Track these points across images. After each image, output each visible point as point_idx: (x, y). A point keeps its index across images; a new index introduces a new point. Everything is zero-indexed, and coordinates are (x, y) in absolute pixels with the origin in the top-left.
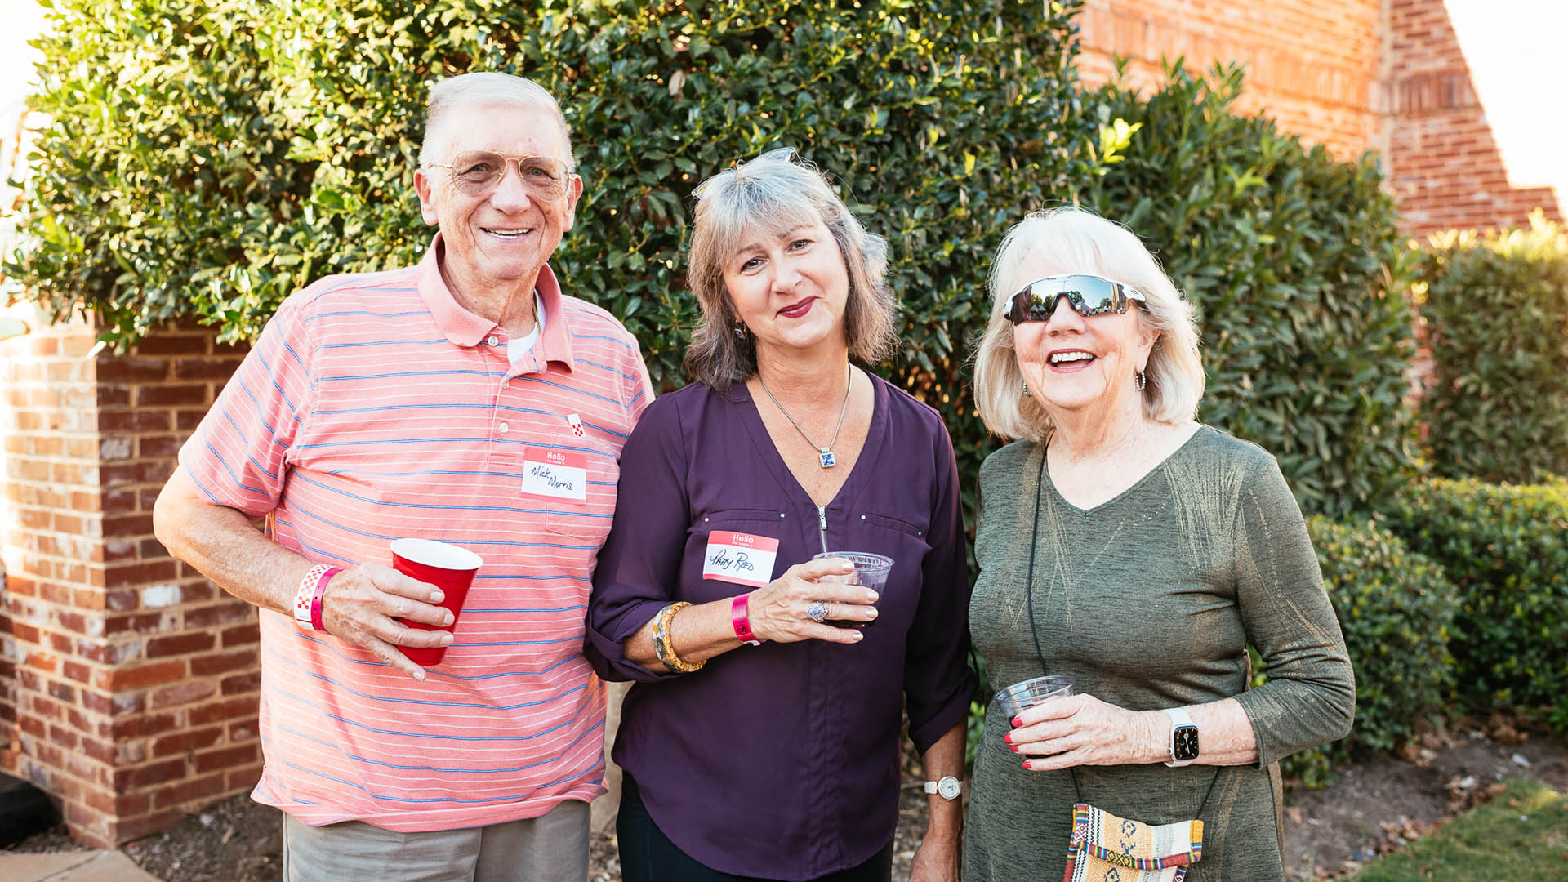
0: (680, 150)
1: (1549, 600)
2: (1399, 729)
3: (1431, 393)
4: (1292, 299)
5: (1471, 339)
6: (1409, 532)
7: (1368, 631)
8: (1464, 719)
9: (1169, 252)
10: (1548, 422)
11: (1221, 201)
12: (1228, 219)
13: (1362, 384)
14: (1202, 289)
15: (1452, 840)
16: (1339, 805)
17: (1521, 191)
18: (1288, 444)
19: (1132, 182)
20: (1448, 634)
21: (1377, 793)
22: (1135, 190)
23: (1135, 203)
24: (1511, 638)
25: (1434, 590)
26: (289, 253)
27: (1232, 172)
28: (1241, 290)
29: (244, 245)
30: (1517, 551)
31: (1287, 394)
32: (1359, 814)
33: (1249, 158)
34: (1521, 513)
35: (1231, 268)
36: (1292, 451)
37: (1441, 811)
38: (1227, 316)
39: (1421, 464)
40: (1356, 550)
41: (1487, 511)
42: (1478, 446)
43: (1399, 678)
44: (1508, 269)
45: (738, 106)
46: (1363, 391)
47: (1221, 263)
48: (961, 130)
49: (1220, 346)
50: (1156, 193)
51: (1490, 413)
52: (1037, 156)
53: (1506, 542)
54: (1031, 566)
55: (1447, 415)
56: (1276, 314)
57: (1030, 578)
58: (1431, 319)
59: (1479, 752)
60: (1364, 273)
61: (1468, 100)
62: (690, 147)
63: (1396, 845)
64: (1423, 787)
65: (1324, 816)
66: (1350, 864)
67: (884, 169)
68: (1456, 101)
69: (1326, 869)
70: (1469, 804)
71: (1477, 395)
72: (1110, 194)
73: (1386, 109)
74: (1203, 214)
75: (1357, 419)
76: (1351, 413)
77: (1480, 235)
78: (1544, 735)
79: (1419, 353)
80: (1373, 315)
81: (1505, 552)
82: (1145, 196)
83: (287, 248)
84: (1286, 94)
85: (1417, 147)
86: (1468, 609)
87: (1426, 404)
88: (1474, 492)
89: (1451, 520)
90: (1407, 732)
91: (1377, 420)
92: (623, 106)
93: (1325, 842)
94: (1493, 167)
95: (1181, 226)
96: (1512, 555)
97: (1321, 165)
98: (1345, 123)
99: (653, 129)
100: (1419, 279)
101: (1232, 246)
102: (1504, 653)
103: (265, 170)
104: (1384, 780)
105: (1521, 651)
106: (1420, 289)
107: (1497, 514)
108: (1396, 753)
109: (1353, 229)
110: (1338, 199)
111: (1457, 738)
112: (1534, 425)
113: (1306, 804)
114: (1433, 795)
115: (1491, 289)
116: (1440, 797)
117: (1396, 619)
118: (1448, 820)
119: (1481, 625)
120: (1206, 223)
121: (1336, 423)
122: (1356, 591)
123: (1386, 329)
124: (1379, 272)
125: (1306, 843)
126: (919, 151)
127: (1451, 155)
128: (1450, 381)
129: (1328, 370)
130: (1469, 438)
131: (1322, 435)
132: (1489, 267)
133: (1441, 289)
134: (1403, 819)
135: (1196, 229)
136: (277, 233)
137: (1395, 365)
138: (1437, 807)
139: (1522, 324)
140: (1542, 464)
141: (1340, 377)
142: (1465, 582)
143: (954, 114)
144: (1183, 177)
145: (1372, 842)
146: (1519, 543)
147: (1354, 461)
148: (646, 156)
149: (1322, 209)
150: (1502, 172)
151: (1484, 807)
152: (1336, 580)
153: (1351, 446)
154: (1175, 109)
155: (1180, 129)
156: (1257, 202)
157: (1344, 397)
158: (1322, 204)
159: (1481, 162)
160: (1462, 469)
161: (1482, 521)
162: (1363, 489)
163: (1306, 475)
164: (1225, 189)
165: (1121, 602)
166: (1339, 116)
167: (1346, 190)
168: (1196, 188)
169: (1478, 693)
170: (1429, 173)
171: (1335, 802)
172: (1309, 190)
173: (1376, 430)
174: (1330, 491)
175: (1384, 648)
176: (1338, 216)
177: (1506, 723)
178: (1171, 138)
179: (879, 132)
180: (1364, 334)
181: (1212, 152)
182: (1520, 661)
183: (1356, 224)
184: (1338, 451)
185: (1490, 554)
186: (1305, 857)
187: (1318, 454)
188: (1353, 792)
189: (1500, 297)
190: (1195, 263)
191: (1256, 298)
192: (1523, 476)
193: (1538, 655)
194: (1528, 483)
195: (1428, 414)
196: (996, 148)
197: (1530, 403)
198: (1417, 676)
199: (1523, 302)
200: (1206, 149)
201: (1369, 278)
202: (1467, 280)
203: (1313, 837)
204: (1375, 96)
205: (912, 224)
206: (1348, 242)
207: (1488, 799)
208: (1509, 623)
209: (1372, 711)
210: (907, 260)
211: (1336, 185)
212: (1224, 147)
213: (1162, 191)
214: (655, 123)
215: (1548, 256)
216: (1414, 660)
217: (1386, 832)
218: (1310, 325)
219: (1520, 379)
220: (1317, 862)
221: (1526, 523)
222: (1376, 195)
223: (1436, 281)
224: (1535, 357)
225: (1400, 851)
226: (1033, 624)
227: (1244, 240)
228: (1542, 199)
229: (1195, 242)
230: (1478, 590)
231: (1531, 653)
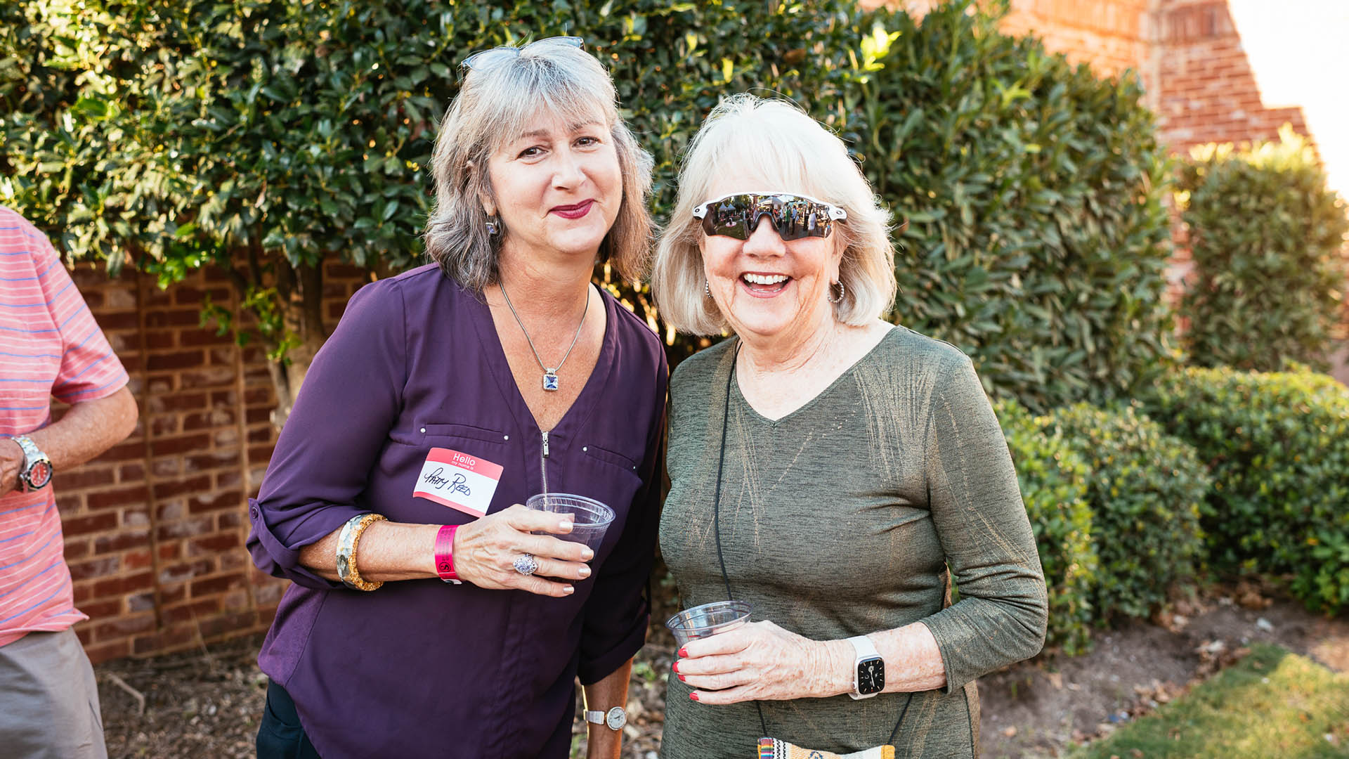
0: (434, 55)
1: (1291, 478)
2: (1153, 598)
3: (1191, 290)
4: (1058, 204)
5: (1226, 242)
6: (1166, 417)
7: (1125, 509)
8: (1216, 587)
9: (941, 160)
10: (1295, 315)
11: (989, 112)
12: (997, 129)
13: (1123, 282)
14: (972, 195)
15: (1199, 702)
16: (1098, 670)
17: (1274, 111)
18: (1056, 337)
19: (906, 95)
20: (1200, 510)
21: (1133, 658)
22: (908, 102)
23: (909, 113)
24: (1257, 513)
25: (1186, 471)
26: (51, 160)
27: (1000, 85)
28: (1008, 196)
29: (9, 153)
30: (1263, 434)
31: (1054, 292)
32: (1115, 678)
33: (1016, 73)
34: (1267, 399)
35: (999, 174)
36: (1060, 344)
37: (1190, 674)
38: (995, 220)
39: (1178, 355)
40: (1116, 435)
41: (1235, 397)
42: (1233, 339)
43: (1153, 552)
44: (1259, 179)
45: (491, 11)
46: (1124, 289)
47: (989, 170)
48: (724, 39)
49: (990, 247)
50: (928, 105)
51: (1243, 308)
52: (800, 65)
53: (1253, 426)
54: (719, 482)
55: (1205, 311)
56: (1043, 219)
57: (718, 496)
58: (1192, 223)
59: (1228, 618)
60: (1124, 180)
61: (1228, 29)
62: (445, 52)
63: (1148, 707)
64: (1176, 651)
65: (1083, 681)
66: (1104, 727)
67: (643, 74)
68: (1217, 29)
69: (1083, 732)
70: (1217, 667)
71: (1232, 293)
72: (884, 106)
73: (1154, 37)
74: (972, 125)
75: (1118, 314)
76: (1114, 309)
77: (1236, 150)
78: (1286, 601)
79: (1179, 254)
80: (1134, 219)
81: (1252, 436)
82: (917, 106)
83: (50, 155)
84: (1065, 24)
85: (1182, 72)
86: (1219, 487)
87: (1188, 300)
88: (1225, 379)
89: (1204, 406)
90: (1162, 600)
91: (1138, 315)
92: (379, 14)
93: (1084, 706)
94: (1249, 89)
95: (951, 136)
96: (1258, 434)
97: (1086, 81)
98: (1118, 50)
99: (410, 35)
100: (1181, 188)
101: (999, 155)
102: (1250, 527)
103: (36, 80)
104: (1139, 646)
105: (1266, 524)
106: (1183, 197)
107: (1245, 399)
108: (1152, 620)
109: (1115, 139)
110: (1102, 112)
111: (1208, 604)
112: (1283, 318)
113: (1067, 670)
114: (1184, 659)
115: (1244, 196)
116: (1190, 662)
117: (1151, 498)
118: (1196, 684)
119: (1230, 501)
120: (975, 133)
121: (1099, 318)
122: (1114, 472)
123: (1145, 232)
124: (1139, 179)
125: (1064, 708)
126: (679, 58)
127: (1213, 78)
128: (1208, 280)
129: (1092, 270)
130: (1225, 331)
131: (1087, 329)
132: (1242, 176)
133: (1200, 197)
134: (1156, 683)
135: (966, 138)
136: (41, 141)
137: (1154, 264)
138: (1187, 670)
139: (1272, 227)
140: (1289, 353)
141: (1103, 276)
142: (1215, 463)
143: (713, 21)
144: (954, 90)
145: (1127, 705)
146: (1265, 427)
147: (1116, 352)
148: (400, 61)
149: (1085, 122)
150: (1257, 93)
151: (1230, 669)
152: (1096, 463)
153: (1114, 339)
154: (946, 27)
155: (950, 46)
156: (1023, 113)
157: (1106, 294)
158: (1087, 116)
159: (1238, 85)
160: (1218, 358)
161: (1232, 406)
162: (1124, 378)
163: (1073, 365)
164: (993, 101)
165: (811, 520)
166: (1113, 44)
167: (1109, 103)
168: (964, 101)
169: (1227, 564)
170: (1192, 95)
171: (1093, 668)
172: (1074, 104)
173: (1136, 324)
174: (1095, 381)
175: (1140, 525)
176: (1102, 128)
177: (1252, 590)
178: (941, 53)
179: (637, 38)
180: (1126, 236)
181: (982, 67)
182: (1266, 535)
183: (1117, 135)
184: (1102, 344)
185: (1239, 437)
186: (1064, 720)
187: (1083, 346)
188: (1111, 657)
189: (1252, 204)
190: (964, 170)
191: (1025, 203)
192: (1273, 365)
193: (1281, 528)
194: (1276, 371)
195: (1188, 310)
196: (759, 56)
197: (1279, 298)
198: (1170, 550)
199: (1272, 208)
200: (975, 64)
201: (1129, 185)
202: (1224, 188)
203: (1071, 702)
204: (1145, 26)
205: (670, 128)
206: (1110, 151)
207: (1233, 662)
208: (1255, 499)
209: (1129, 582)
210: (667, 163)
211: (1099, 99)
212: (993, 63)
213: (934, 103)
214: (412, 30)
215: (1295, 166)
216: (1168, 535)
217: (1139, 695)
218: (1076, 229)
219: (1270, 277)
220: (1075, 726)
221: (1272, 407)
222: (1136, 109)
223: (1195, 190)
224: (1283, 257)
225: (1152, 714)
226: (719, 546)
227: (1011, 150)
228: (1294, 119)
229: (965, 151)
230: (1228, 469)
231: (1275, 527)
